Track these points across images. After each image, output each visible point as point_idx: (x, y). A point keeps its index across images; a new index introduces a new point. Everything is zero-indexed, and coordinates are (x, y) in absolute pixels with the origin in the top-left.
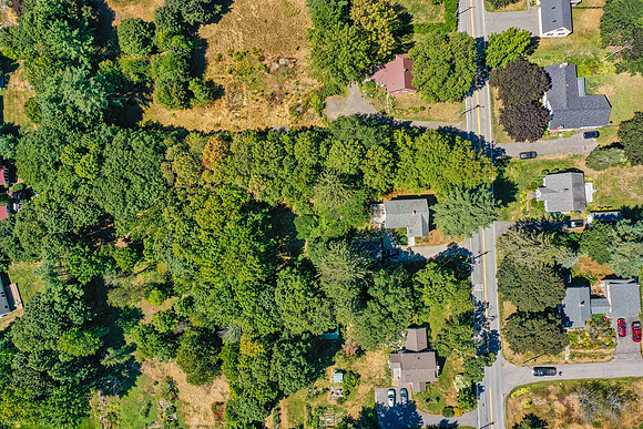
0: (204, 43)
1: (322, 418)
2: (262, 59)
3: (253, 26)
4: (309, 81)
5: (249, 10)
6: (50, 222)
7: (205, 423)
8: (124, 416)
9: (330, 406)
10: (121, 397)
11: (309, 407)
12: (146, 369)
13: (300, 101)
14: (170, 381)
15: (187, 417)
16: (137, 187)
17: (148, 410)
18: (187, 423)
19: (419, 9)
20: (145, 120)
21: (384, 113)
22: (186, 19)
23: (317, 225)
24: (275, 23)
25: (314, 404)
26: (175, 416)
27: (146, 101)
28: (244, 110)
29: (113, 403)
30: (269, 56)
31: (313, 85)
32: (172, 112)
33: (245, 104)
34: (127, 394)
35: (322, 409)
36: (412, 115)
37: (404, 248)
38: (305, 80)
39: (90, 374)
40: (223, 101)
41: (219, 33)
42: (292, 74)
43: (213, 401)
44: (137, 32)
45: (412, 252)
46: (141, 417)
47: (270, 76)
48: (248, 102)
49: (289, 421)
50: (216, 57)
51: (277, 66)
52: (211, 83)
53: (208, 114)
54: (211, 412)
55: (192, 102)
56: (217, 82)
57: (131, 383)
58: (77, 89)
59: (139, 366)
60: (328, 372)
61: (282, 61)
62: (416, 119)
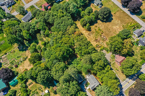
0: (97, 23)
1: (35, 94)
2: (102, 33)
3: (107, 28)
4: (105, 44)
5: (109, 26)
6: (46, 15)
7: (21, 70)
8: (15, 53)
9: (39, 95)
10: (19, 51)
11: (36, 90)
12: (27, 51)
13: (100, 45)
14: (27, 57)
15: (21, 65)
16: (62, 24)
17: (19, 57)
18: (20, 66)
19: (137, 56)
20: (75, 22)
21: (111, 63)
22: (99, 16)
23: (77, 64)
24: (110, 31)
25: (37, 91)
26: (20, 63)
27: (79, 20)
28: (90, 37)
29: (17, 50)
30: (104, 34)
31: (105, 46)
32: (80, 25)
33: (91, 36)
34: (20, 51)
35: (37, 93)
36: (115, 69)
37: (85, 87)
38: (104, 43)
39: (21, 40)
40: (89, 32)
41: (101, 24)
42: (104, 40)
43: (27, 68)
44: (90, 10)
45: (86, 90)
46: (17, 57)
47: (100, 37)
48: (92, 36)
49: (31, 87)
50: (96, 26)
51: (103, 37)
52: (91, 28)
53: (84, 31)
54: (24, 69)
55: (85, 27)
56: (92, 29)
57: (23, 50)
58: (73, 5)
59: (27, 50)
60: (46, 89)
61: (104, 37)
62: (115, 70)
